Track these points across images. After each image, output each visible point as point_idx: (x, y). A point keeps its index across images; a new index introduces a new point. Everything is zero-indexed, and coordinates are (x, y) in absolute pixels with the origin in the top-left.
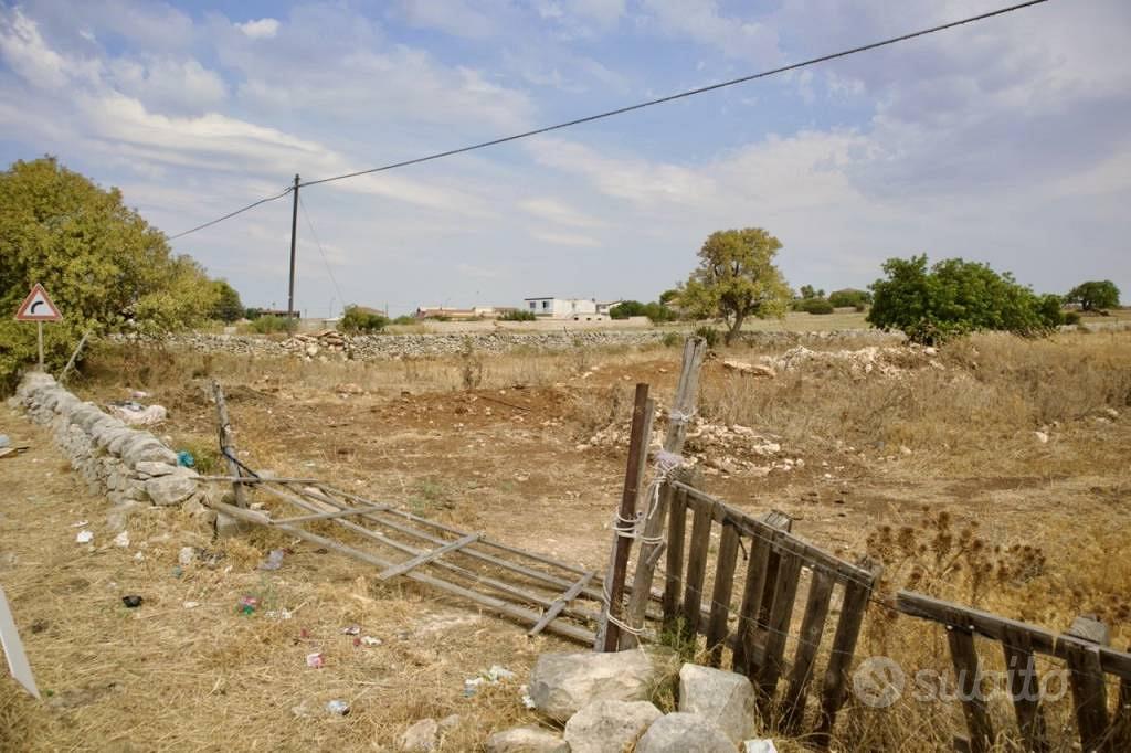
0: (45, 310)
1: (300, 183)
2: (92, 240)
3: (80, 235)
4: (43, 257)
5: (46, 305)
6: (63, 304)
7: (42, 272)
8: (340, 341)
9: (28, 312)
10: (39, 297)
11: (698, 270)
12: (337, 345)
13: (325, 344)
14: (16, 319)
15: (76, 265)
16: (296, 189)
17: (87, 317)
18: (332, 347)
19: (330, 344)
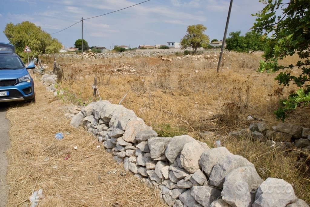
0: (28, 50)
1: (83, 19)
2: (36, 37)
3: (34, 36)
4: (27, 40)
5: (28, 49)
6: (32, 49)
7: (28, 43)
8: (93, 55)
9: (26, 51)
10: (27, 48)
11: (186, 36)
12: (93, 56)
13: (90, 55)
14: (24, 52)
15: (33, 42)
16: (82, 20)
17: (36, 51)
18: (92, 56)
19: (91, 55)
